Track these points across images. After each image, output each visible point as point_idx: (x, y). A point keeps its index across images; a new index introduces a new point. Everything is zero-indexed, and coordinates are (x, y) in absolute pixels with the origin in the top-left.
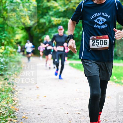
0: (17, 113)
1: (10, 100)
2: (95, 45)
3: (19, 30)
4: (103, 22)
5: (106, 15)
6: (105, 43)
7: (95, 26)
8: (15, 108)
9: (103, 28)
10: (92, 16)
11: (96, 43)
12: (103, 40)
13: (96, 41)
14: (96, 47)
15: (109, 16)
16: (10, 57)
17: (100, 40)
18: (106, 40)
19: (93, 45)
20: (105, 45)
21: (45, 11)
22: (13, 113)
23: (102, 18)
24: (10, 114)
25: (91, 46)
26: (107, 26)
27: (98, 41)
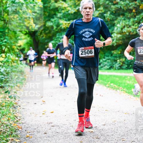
0: (19, 131)
1: (12, 116)
2: (83, 54)
3: (22, 34)
4: (90, 36)
5: (92, 30)
6: (91, 52)
7: (83, 39)
8: (17, 125)
9: (90, 40)
10: (81, 31)
11: (84, 52)
12: (90, 50)
13: (84, 51)
14: (84, 56)
15: (94, 32)
16: (12, 66)
17: (87, 50)
18: (92, 50)
19: (82, 54)
20: (91, 54)
21: (52, 12)
22: (15, 132)
23: (88, 33)
24: (11, 132)
25: (80, 56)
26: (92, 39)
27: (86, 51)
